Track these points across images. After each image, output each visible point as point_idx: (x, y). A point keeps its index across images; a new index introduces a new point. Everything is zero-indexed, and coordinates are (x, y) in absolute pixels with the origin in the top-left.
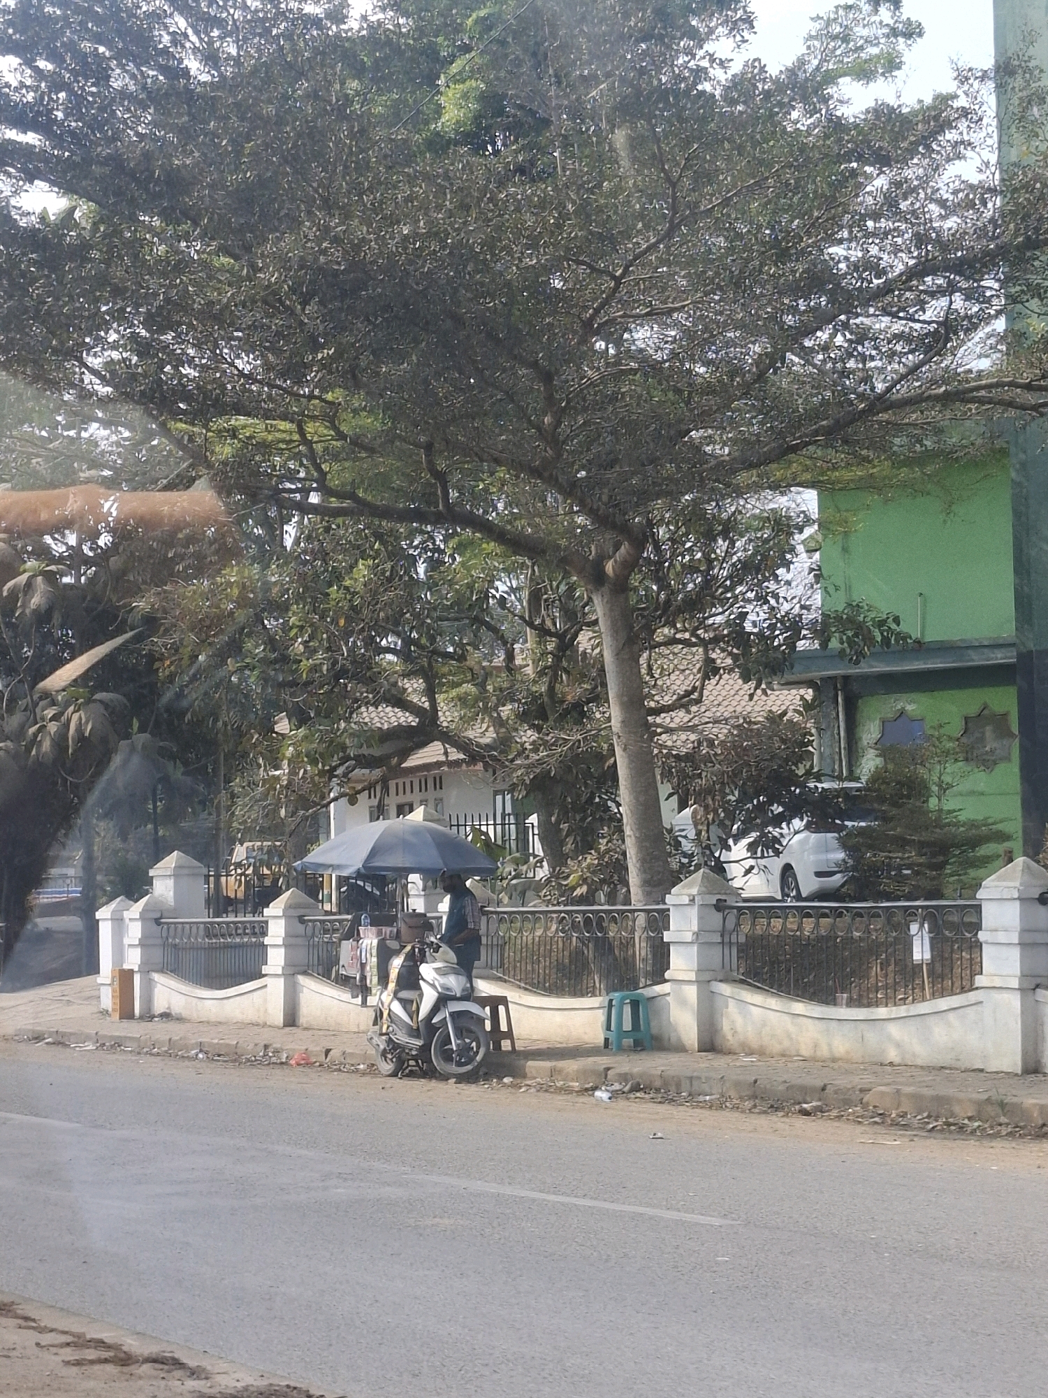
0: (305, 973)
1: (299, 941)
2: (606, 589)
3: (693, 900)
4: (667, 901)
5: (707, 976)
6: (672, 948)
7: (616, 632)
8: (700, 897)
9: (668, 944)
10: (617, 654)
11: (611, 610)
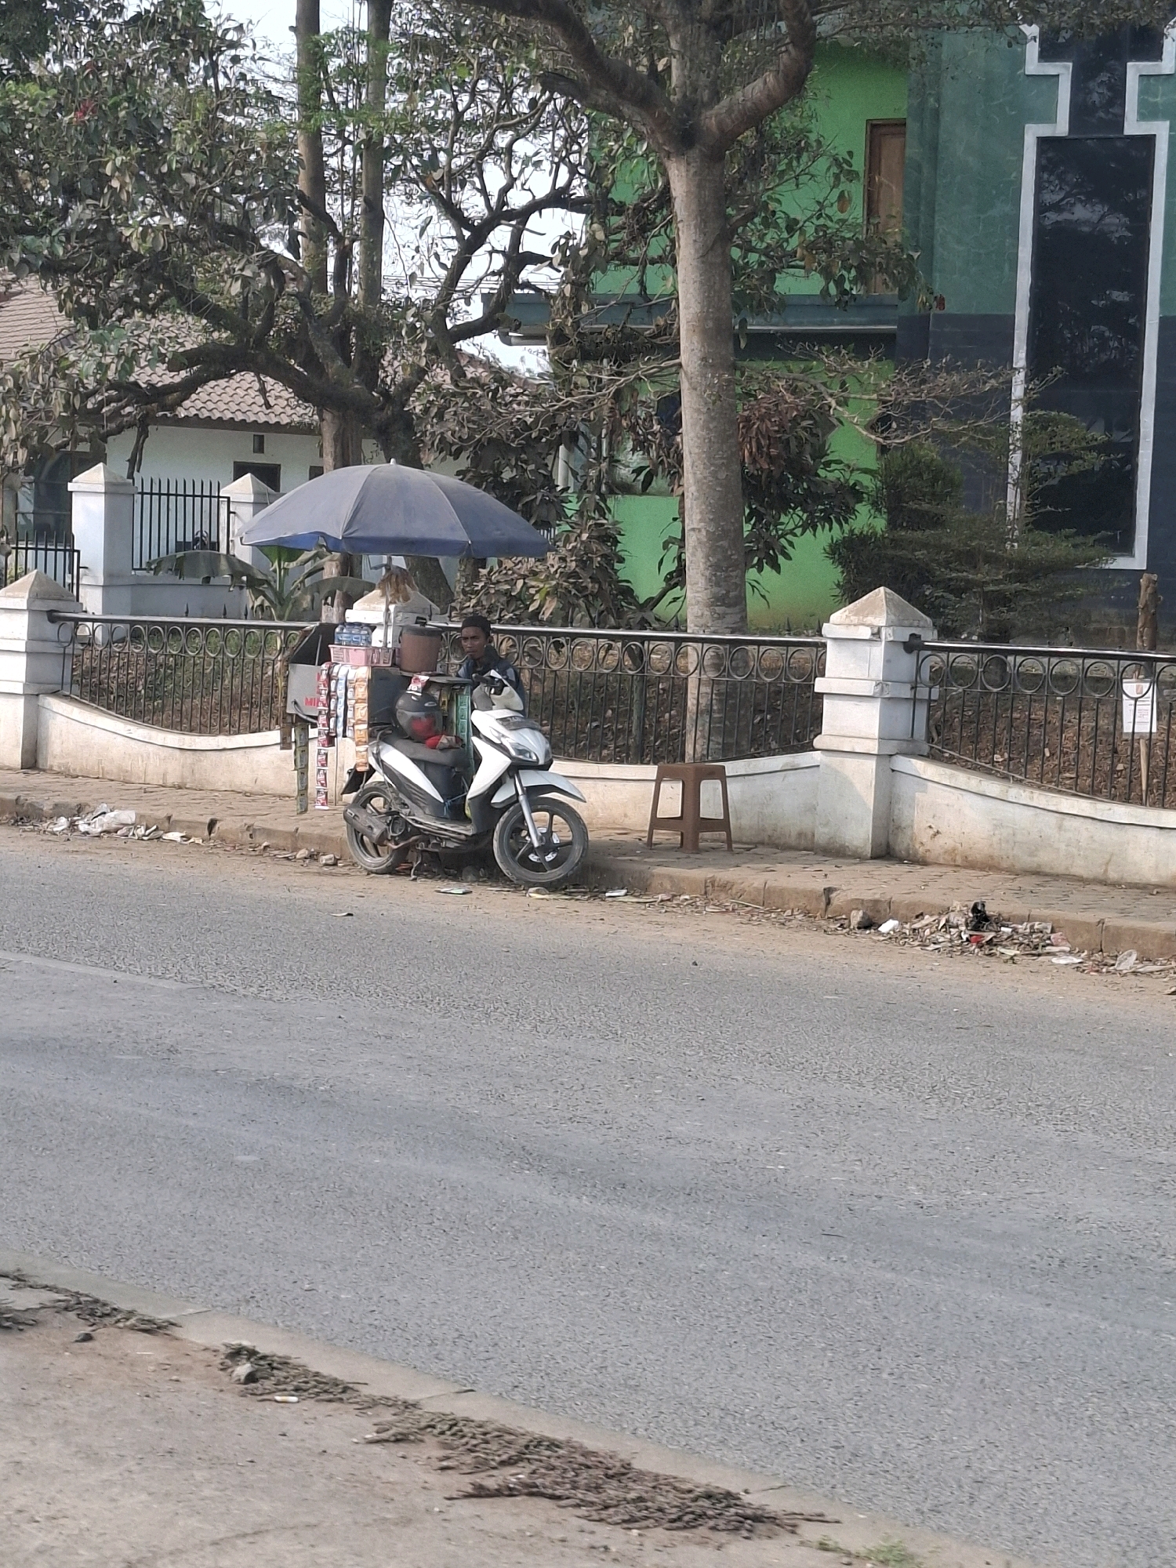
0: (55, 693)
1: (50, 648)
2: (694, 153)
3: (877, 634)
4: (823, 632)
5: (892, 747)
6: (825, 701)
7: (705, 222)
8: (890, 630)
9: (821, 695)
10: (703, 256)
11: (700, 186)
